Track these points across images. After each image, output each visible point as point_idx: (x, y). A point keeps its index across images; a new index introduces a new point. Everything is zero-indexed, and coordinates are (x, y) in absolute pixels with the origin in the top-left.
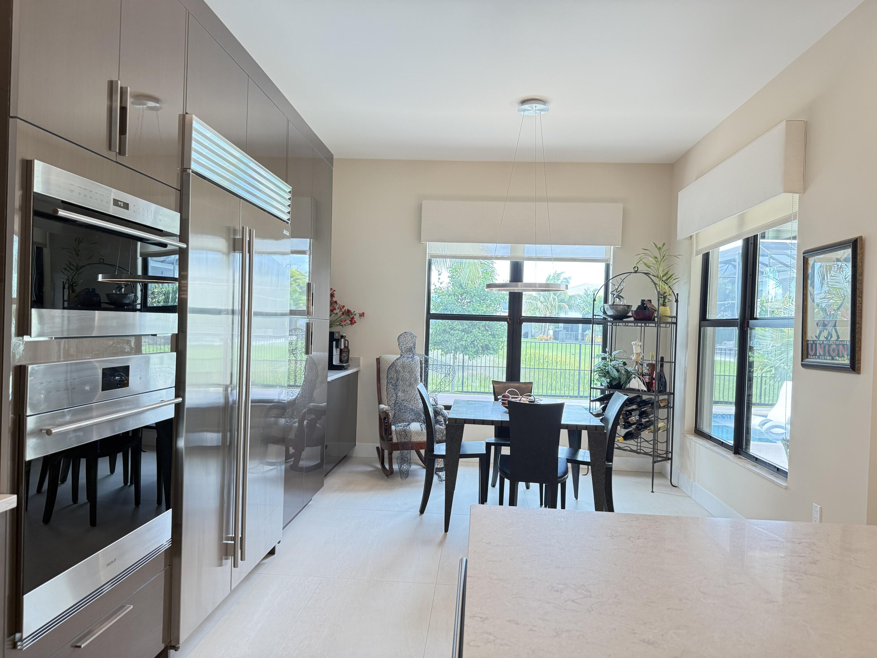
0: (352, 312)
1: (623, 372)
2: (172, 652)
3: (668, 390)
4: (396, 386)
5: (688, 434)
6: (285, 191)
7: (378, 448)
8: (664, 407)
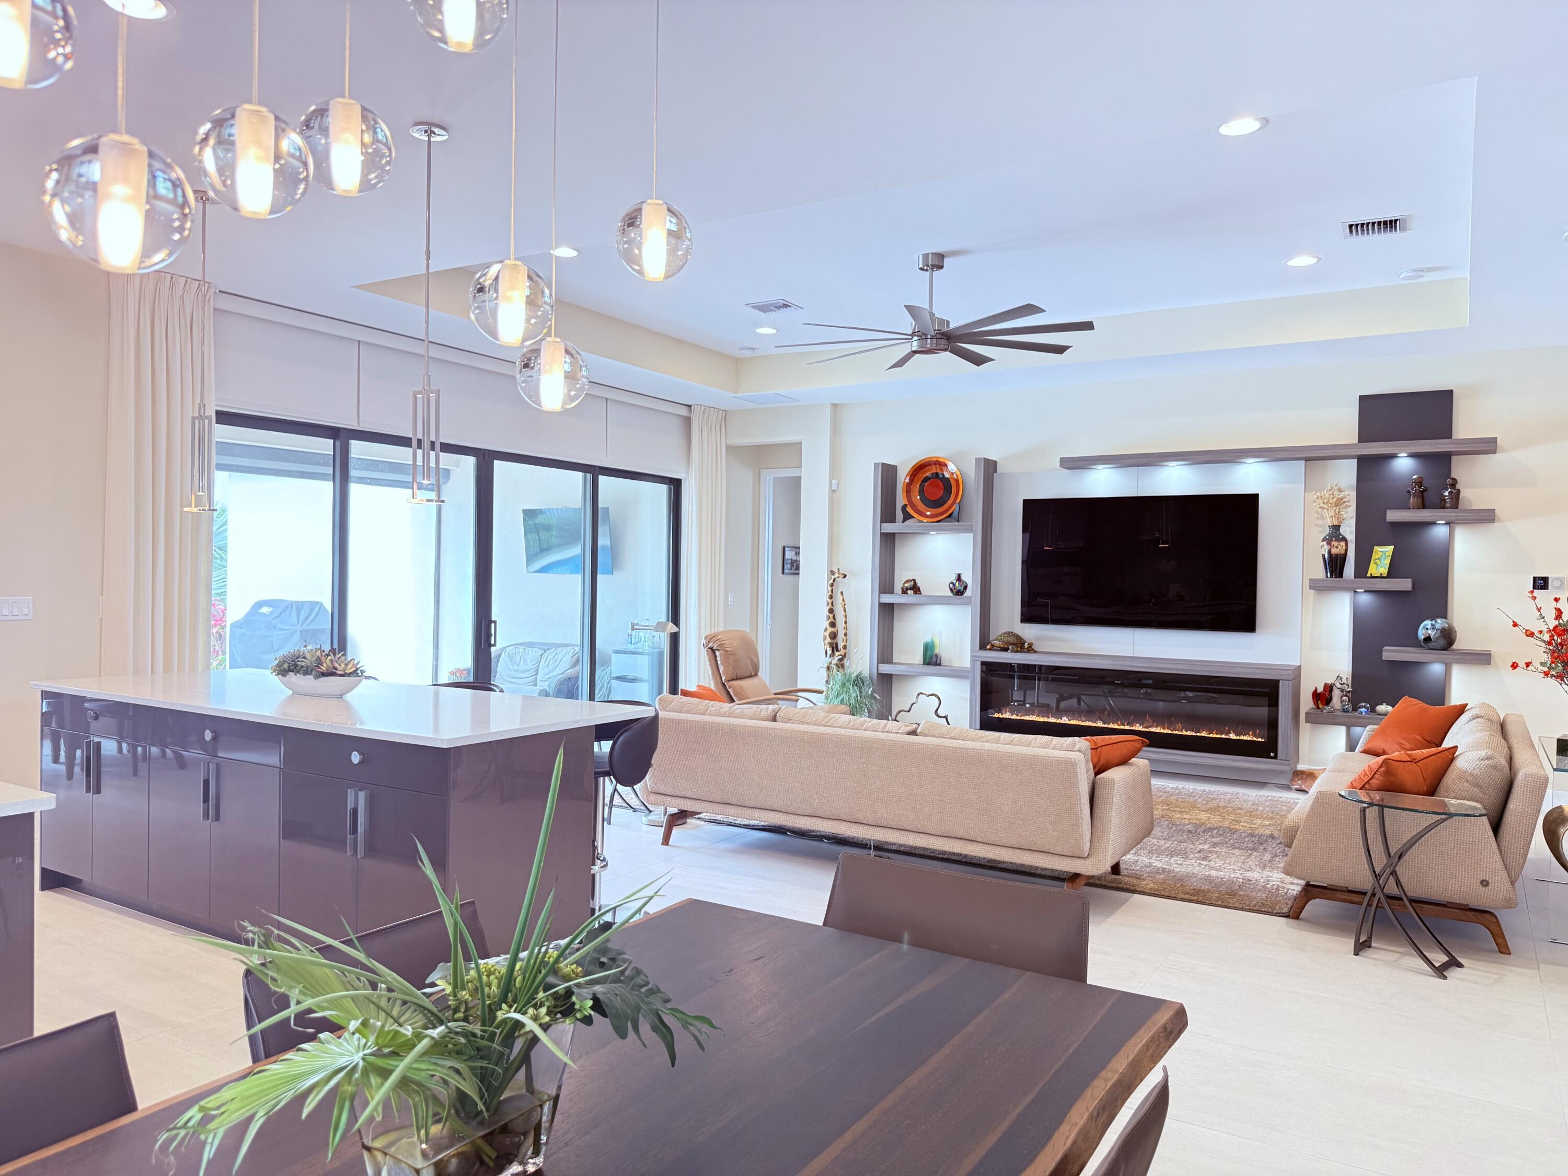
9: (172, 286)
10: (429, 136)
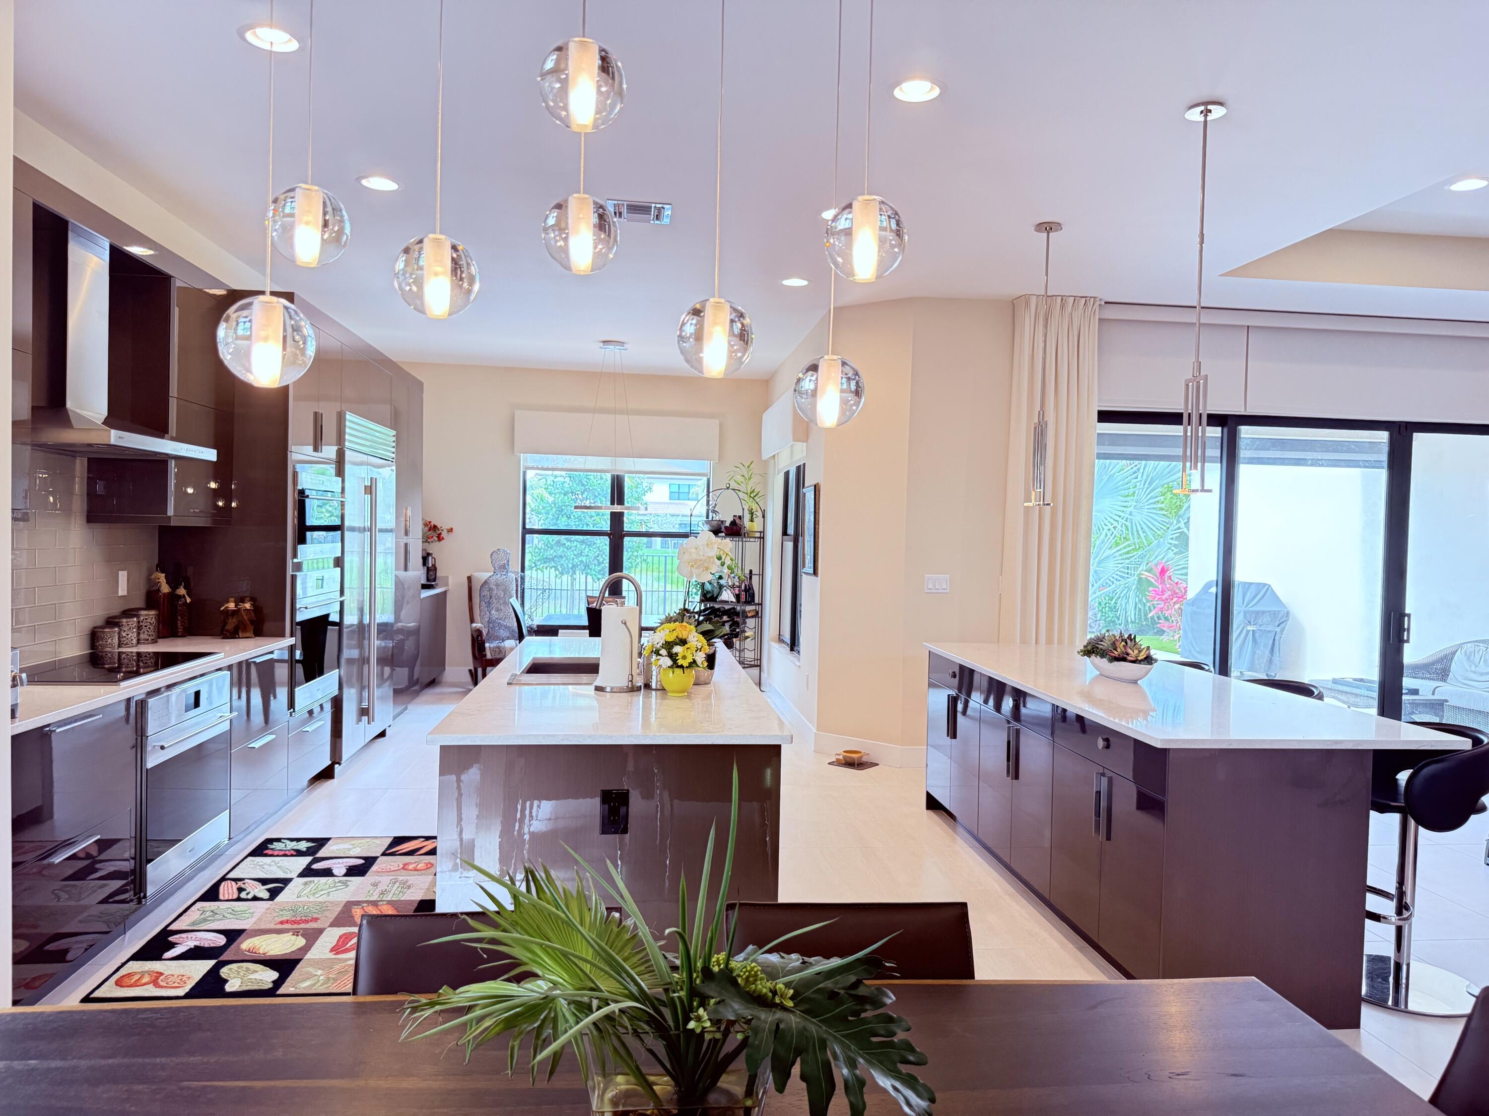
0: (439, 527)
1: (715, 584)
2: (337, 766)
3: (756, 601)
4: (489, 604)
5: (773, 641)
6: (389, 436)
7: (470, 671)
8: (752, 617)
9: (1063, 307)
10: (1206, 116)
